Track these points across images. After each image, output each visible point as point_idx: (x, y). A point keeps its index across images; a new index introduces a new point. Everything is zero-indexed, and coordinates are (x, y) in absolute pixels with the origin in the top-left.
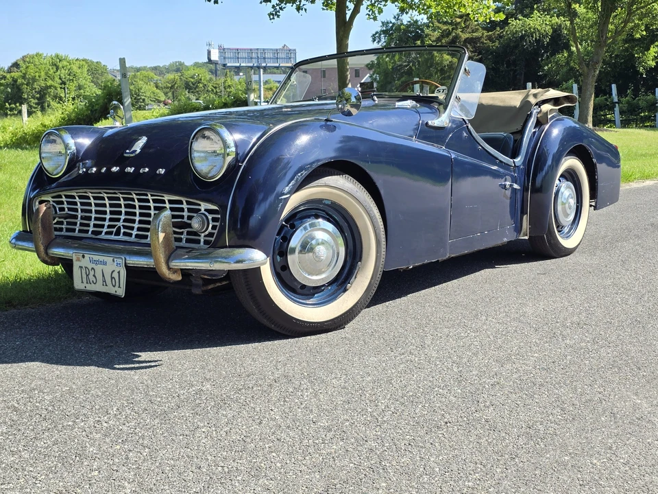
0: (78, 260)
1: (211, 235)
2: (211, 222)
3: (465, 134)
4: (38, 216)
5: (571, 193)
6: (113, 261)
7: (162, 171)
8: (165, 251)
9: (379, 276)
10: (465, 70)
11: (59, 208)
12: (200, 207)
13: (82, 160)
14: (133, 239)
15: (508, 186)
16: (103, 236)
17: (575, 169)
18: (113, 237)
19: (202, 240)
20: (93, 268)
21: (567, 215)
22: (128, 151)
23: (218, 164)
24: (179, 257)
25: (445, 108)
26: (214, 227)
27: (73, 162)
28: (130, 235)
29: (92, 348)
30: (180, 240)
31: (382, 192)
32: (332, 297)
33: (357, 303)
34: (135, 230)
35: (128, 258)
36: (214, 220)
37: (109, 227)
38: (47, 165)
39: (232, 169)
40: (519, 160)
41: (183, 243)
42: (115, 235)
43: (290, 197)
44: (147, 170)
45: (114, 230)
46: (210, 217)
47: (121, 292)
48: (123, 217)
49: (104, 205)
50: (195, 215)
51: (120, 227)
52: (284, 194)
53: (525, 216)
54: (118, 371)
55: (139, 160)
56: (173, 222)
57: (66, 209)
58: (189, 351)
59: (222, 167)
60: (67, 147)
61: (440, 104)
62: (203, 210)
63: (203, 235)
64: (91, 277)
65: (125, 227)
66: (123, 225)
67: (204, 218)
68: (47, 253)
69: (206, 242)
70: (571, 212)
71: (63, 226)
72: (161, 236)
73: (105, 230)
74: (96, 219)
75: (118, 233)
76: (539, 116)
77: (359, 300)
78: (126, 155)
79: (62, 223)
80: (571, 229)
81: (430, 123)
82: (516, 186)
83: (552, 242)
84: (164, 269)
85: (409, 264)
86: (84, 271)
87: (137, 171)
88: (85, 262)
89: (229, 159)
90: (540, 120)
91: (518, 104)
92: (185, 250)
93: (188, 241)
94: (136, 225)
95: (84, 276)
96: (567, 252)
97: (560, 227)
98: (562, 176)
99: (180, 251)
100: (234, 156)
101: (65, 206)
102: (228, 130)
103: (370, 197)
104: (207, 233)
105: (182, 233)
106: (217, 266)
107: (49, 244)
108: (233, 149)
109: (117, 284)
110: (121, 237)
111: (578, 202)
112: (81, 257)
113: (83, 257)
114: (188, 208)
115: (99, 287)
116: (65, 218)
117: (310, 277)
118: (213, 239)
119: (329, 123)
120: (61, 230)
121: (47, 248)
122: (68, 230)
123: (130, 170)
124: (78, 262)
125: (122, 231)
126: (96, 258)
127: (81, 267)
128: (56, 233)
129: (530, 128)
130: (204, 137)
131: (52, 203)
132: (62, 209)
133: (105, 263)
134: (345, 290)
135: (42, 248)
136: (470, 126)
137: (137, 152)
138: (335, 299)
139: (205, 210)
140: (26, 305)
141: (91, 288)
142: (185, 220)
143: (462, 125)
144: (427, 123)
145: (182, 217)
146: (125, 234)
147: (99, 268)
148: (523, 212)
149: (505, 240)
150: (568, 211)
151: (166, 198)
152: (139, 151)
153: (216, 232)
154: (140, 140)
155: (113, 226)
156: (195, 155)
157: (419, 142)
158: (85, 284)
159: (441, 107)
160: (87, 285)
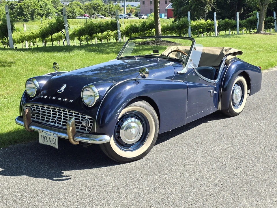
0: (40, 132)
1: (90, 128)
2: (90, 123)
3: (194, 74)
4: (25, 114)
5: (239, 90)
6: (54, 135)
7: (71, 101)
8: (72, 134)
9: (156, 138)
10: (194, 48)
11: (33, 109)
12: (85, 117)
13: (42, 91)
14: (61, 126)
15: (212, 92)
16: (50, 123)
17: (241, 81)
18: (53, 124)
19: (87, 129)
20: (46, 136)
21: (237, 99)
22: (59, 90)
23: (92, 101)
24: (78, 136)
25: (186, 65)
26: (91, 125)
27: (38, 92)
28: (60, 124)
29: (46, 168)
30: (78, 128)
31: (158, 105)
32: (138, 147)
33: (148, 149)
34: (62, 122)
35: (59, 134)
36: (91, 122)
37: (52, 119)
38: (28, 92)
39: (98, 103)
40: (217, 81)
41: (79, 130)
42: (54, 123)
43: (120, 114)
44: (66, 100)
45: (54, 121)
46: (89, 121)
47: (56, 147)
48: (57, 116)
49: (50, 111)
50: (84, 119)
51: (56, 120)
52: (118, 113)
53: (219, 102)
54: (55, 181)
55: (63, 95)
56: (75, 121)
57: (36, 110)
58: (82, 171)
59: (94, 102)
60: (35, 85)
61: (184, 63)
62: (87, 118)
63: (87, 127)
64: (45, 139)
65: (58, 120)
66: (57, 120)
67: (87, 121)
68: (29, 128)
69: (88, 130)
70: (239, 98)
71: (35, 117)
72: (71, 128)
73: (50, 120)
74: (47, 115)
75: (55, 123)
76: (226, 61)
77: (148, 148)
78: (58, 92)
79: (34, 115)
80: (239, 104)
81: (179, 72)
82: (215, 92)
83: (231, 111)
84: (72, 141)
85: (170, 130)
86: (42, 137)
87: (62, 100)
88: (43, 134)
89: (97, 99)
90: (226, 63)
91: (218, 53)
92: (80, 133)
93: (81, 129)
94: (62, 120)
95: (43, 139)
96: (237, 114)
97: (234, 105)
98: (236, 83)
99: (79, 134)
100: (98, 97)
101: (36, 109)
102: (96, 88)
103: (153, 108)
104: (88, 127)
105: (79, 126)
106: (92, 142)
107: (29, 125)
108: (98, 94)
109: (55, 143)
110: (56, 125)
111: (242, 93)
112: (41, 132)
113: (42, 131)
114: (81, 117)
115: (48, 143)
116: (36, 114)
117: (129, 141)
118: (91, 130)
119: (136, 81)
120: (34, 118)
121: (29, 126)
122: (37, 118)
123: (59, 99)
124: (40, 133)
125: (57, 122)
126: (47, 133)
127: (41, 135)
128: (32, 119)
129: (222, 66)
130: (87, 90)
131: (30, 107)
132: (34, 110)
133: (50, 135)
134: (143, 144)
135: (27, 126)
136: (196, 71)
137: (62, 91)
138: (139, 148)
139: (88, 118)
140: (22, 142)
141: (45, 143)
142: (80, 121)
143: (192, 70)
144: (178, 73)
145: (79, 119)
146: (58, 123)
147: (48, 136)
148: (219, 100)
149: (211, 113)
150: (238, 98)
151: (73, 112)
152: (63, 91)
153: (92, 127)
154: (63, 86)
155: (54, 119)
156: (84, 97)
157: (174, 81)
158: (43, 142)
159: (184, 64)
160: (44, 142)
